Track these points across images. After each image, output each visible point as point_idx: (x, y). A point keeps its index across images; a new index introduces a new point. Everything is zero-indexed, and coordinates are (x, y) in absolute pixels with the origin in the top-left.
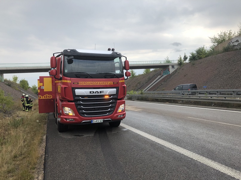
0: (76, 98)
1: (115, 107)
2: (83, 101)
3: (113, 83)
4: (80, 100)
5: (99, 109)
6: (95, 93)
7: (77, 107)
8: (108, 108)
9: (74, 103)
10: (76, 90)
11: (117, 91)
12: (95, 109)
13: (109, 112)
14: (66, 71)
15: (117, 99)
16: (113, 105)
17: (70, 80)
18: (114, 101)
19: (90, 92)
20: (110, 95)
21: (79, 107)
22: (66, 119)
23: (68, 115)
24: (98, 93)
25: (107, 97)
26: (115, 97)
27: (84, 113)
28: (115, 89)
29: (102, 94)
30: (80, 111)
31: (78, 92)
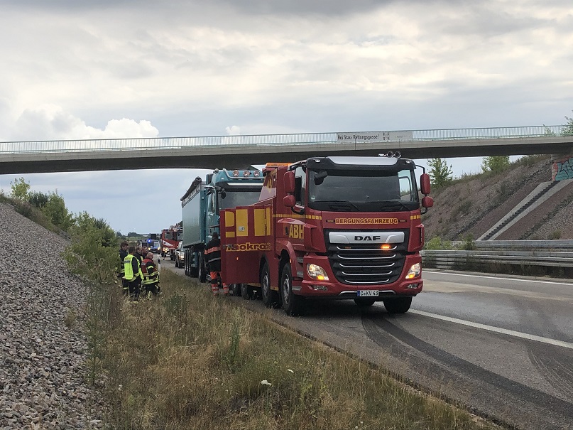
0: (331, 248)
1: (402, 268)
2: (342, 253)
3: (399, 221)
4: (336, 252)
5: (371, 270)
6: (365, 239)
7: (331, 265)
8: (388, 270)
9: (326, 258)
10: (331, 234)
11: (406, 237)
12: (362, 270)
13: (390, 277)
14: (313, 199)
15: (405, 253)
16: (399, 264)
17: (321, 215)
18: (399, 255)
19: (356, 238)
20: (392, 245)
21: (335, 265)
22: (312, 286)
23: (315, 279)
24: (370, 239)
25: (386, 248)
26: (403, 247)
27: (344, 277)
28: (402, 233)
29: (377, 242)
30: (338, 273)
31: (335, 237)
